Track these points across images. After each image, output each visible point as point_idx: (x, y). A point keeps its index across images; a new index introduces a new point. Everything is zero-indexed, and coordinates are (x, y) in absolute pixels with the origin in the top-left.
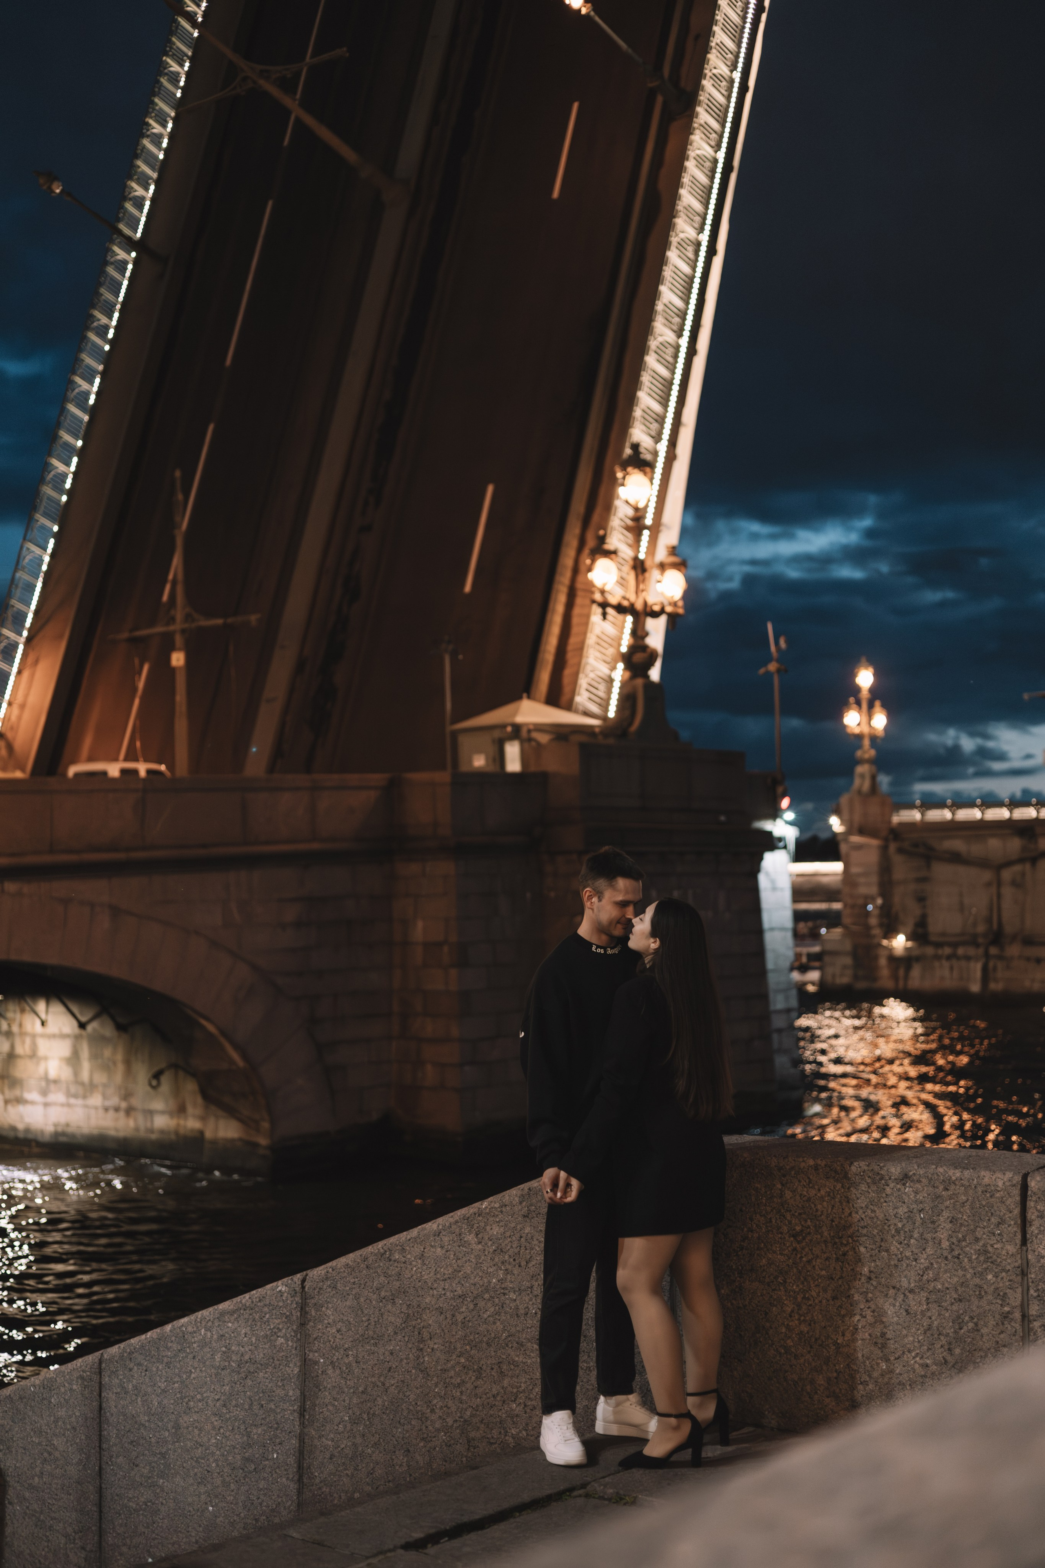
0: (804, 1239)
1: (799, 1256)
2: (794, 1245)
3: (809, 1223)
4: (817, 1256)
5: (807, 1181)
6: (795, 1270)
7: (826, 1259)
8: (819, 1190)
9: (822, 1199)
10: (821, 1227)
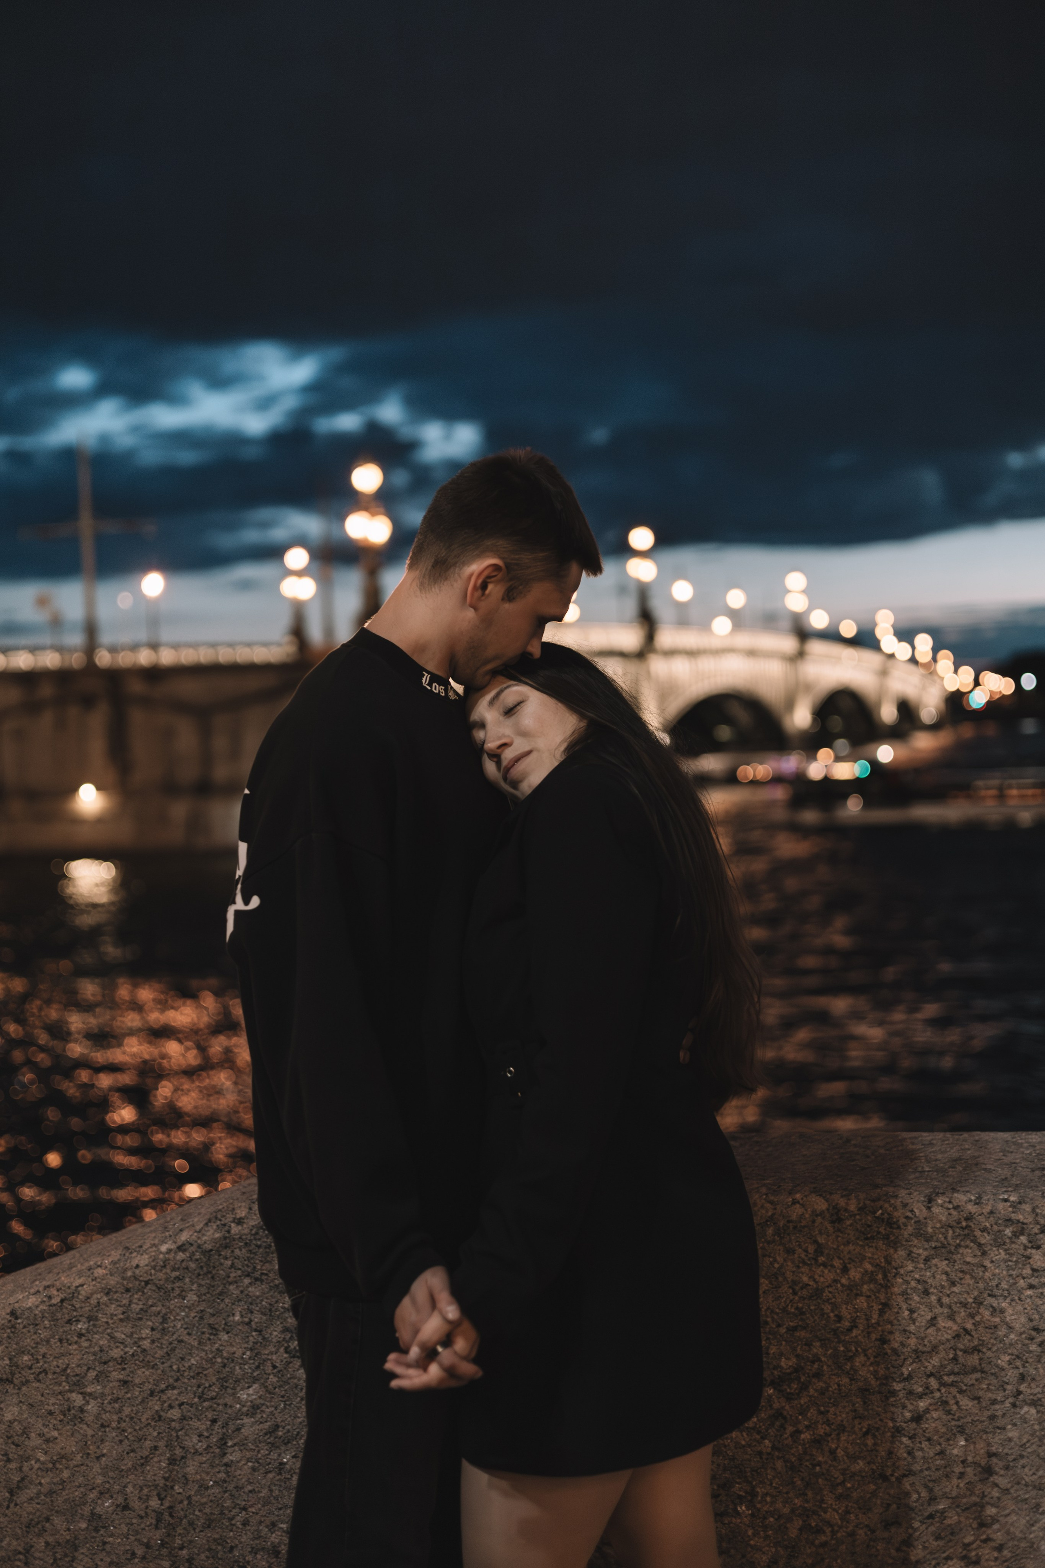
0: (804, 1387)
1: (790, 1429)
2: (776, 1406)
3: (817, 1348)
4: (842, 1429)
5: (811, 1248)
6: (779, 1464)
7: (866, 1433)
8: (845, 1270)
9: (853, 1290)
10: (850, 1359)
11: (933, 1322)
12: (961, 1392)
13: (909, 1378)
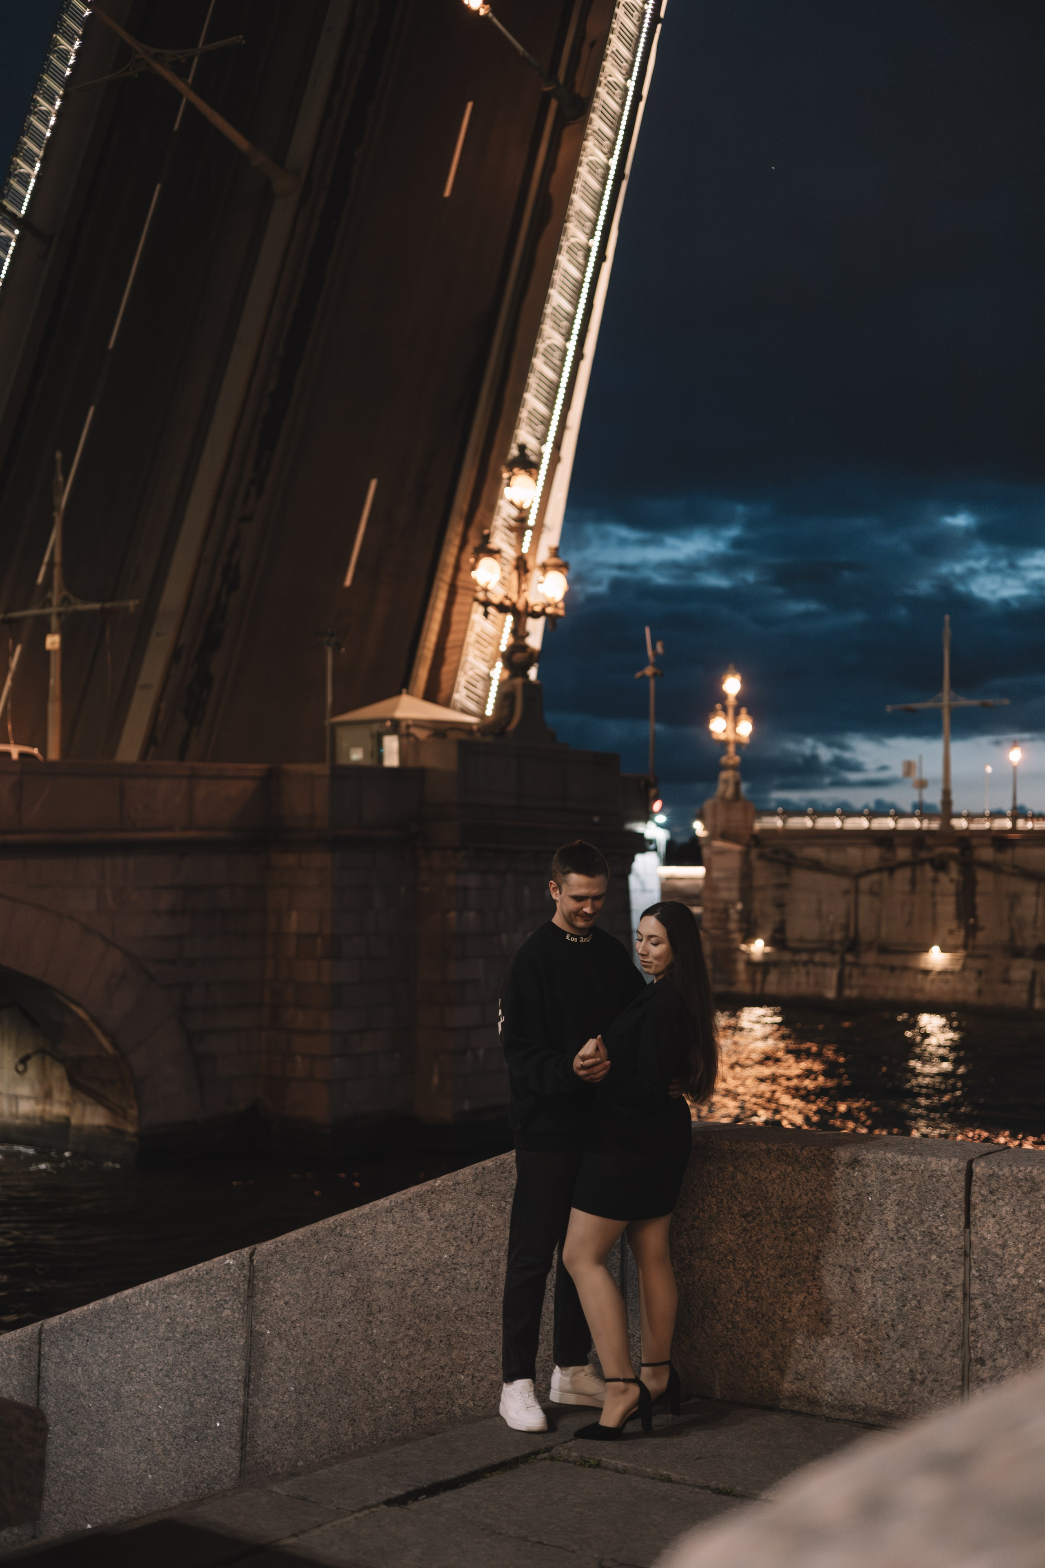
0: (754, 1219)
2: (744, 1225)
3: (759, 1203)
4: (767, 1236)
5: (759, 1164)
6: (744, 1249)
7: (775, 1239)
8: (770, 1173)
9: (773, 1181)
10: (771, 1208)
11: (800, 1196)
12: (809, 1225)
13: (791, 1218)
